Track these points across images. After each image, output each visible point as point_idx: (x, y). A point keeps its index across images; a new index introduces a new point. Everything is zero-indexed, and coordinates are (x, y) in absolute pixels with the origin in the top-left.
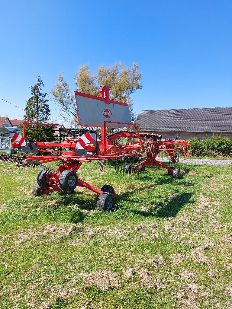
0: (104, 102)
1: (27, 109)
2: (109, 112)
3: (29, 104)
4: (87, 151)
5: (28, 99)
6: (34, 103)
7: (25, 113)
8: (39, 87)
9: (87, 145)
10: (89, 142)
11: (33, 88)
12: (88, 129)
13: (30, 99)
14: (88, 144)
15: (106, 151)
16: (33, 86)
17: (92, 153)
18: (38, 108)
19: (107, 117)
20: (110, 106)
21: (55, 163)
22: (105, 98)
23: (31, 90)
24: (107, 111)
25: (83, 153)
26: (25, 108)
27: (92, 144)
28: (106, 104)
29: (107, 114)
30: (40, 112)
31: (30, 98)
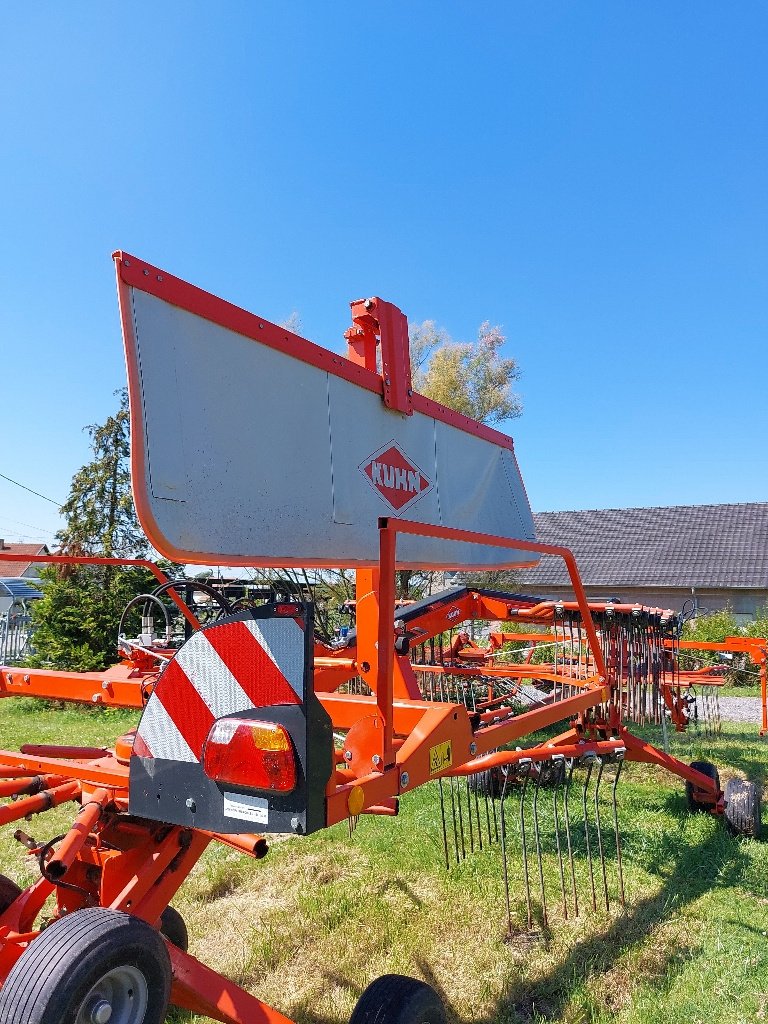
0: (375, 398)
1: (69, 507)
2: (410, 469)
3: (81, 486)
4: (224, 788)
5: (77, 471)
6: (98, 486)
7: (63, 524)
8: (124, 426)
9: (222, 734)
10: (244, 703)
11: (100, 432)
12: (302, 580)
13: (85, 470)
14: (236, 723)
15: (393, 772)
16: (103, 423)
17: (265, 811)
18: (114, 502)
19: (399, 497)
20: (413, 434)
21: (19, 836)
22: (380, 371)
23: (93, 435)
24: (393, 459)
25: (189, 802)
26: (65, 502)
27: (271, 727)
28: (391, 418)
29: (395, 479)
30: (124, 518)
31: (87, 465)
